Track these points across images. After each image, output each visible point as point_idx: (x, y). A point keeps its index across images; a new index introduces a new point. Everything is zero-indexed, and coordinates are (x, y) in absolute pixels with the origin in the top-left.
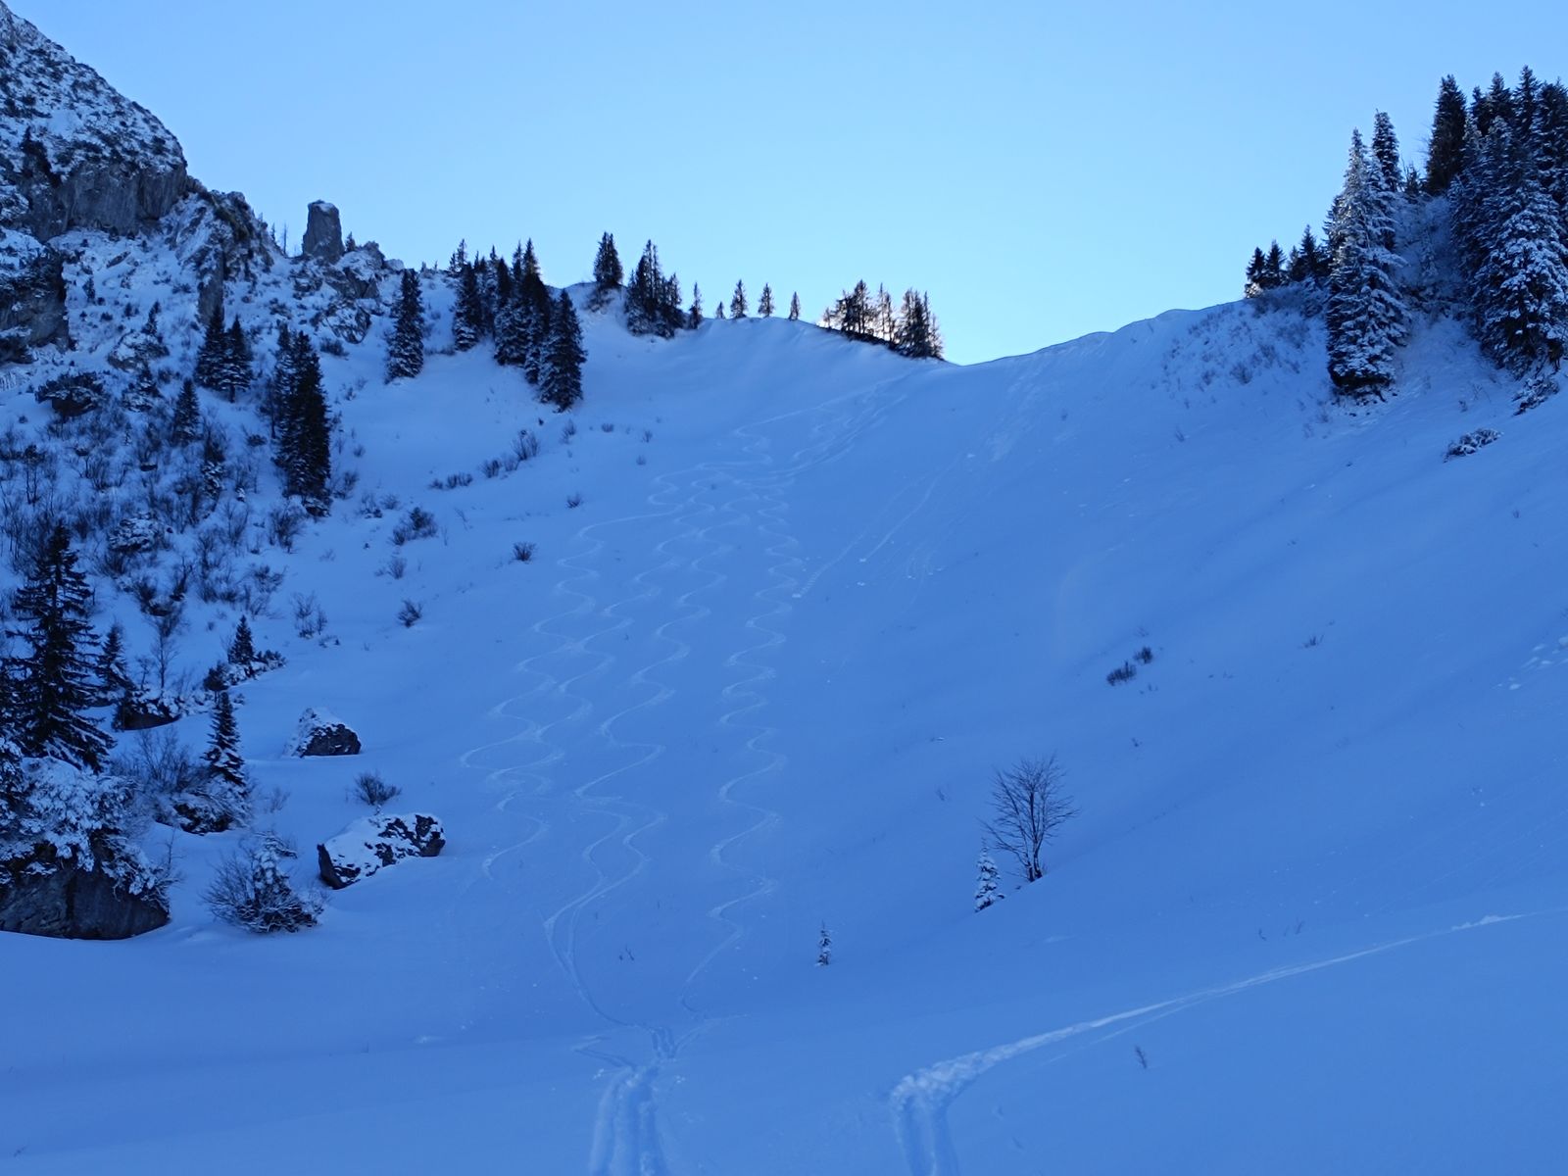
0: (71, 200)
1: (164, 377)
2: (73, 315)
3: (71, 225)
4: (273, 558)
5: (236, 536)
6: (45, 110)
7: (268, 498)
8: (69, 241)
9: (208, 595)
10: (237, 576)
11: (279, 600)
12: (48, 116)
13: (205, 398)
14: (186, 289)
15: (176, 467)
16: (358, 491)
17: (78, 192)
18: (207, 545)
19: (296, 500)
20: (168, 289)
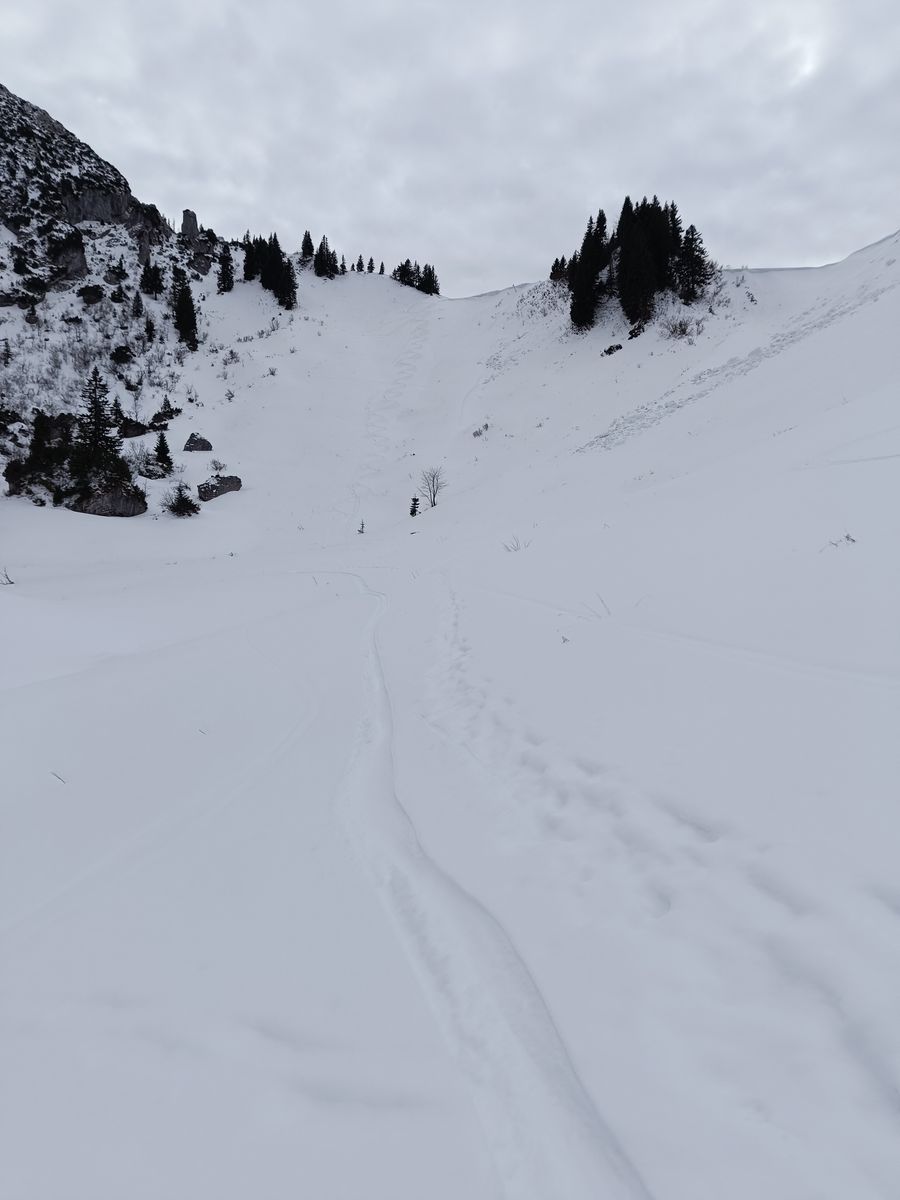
0: (83, 207)
1: (128, 288)
2: (88, 260)
3: (85, 218)
4: (176, 369)
5: (160, 360)
6: (70, 165)
7: (173, 342)
8: (83, 225)
9: (152, 384)
10: (162, 376)
11: (179, 386)
12: (71, 168)
13: (145, 298)
14: (134, 249)
16: (208, 342)
17: (86, 203)
18: (150, 363)
19: (184, 344)
20: (126, 248)
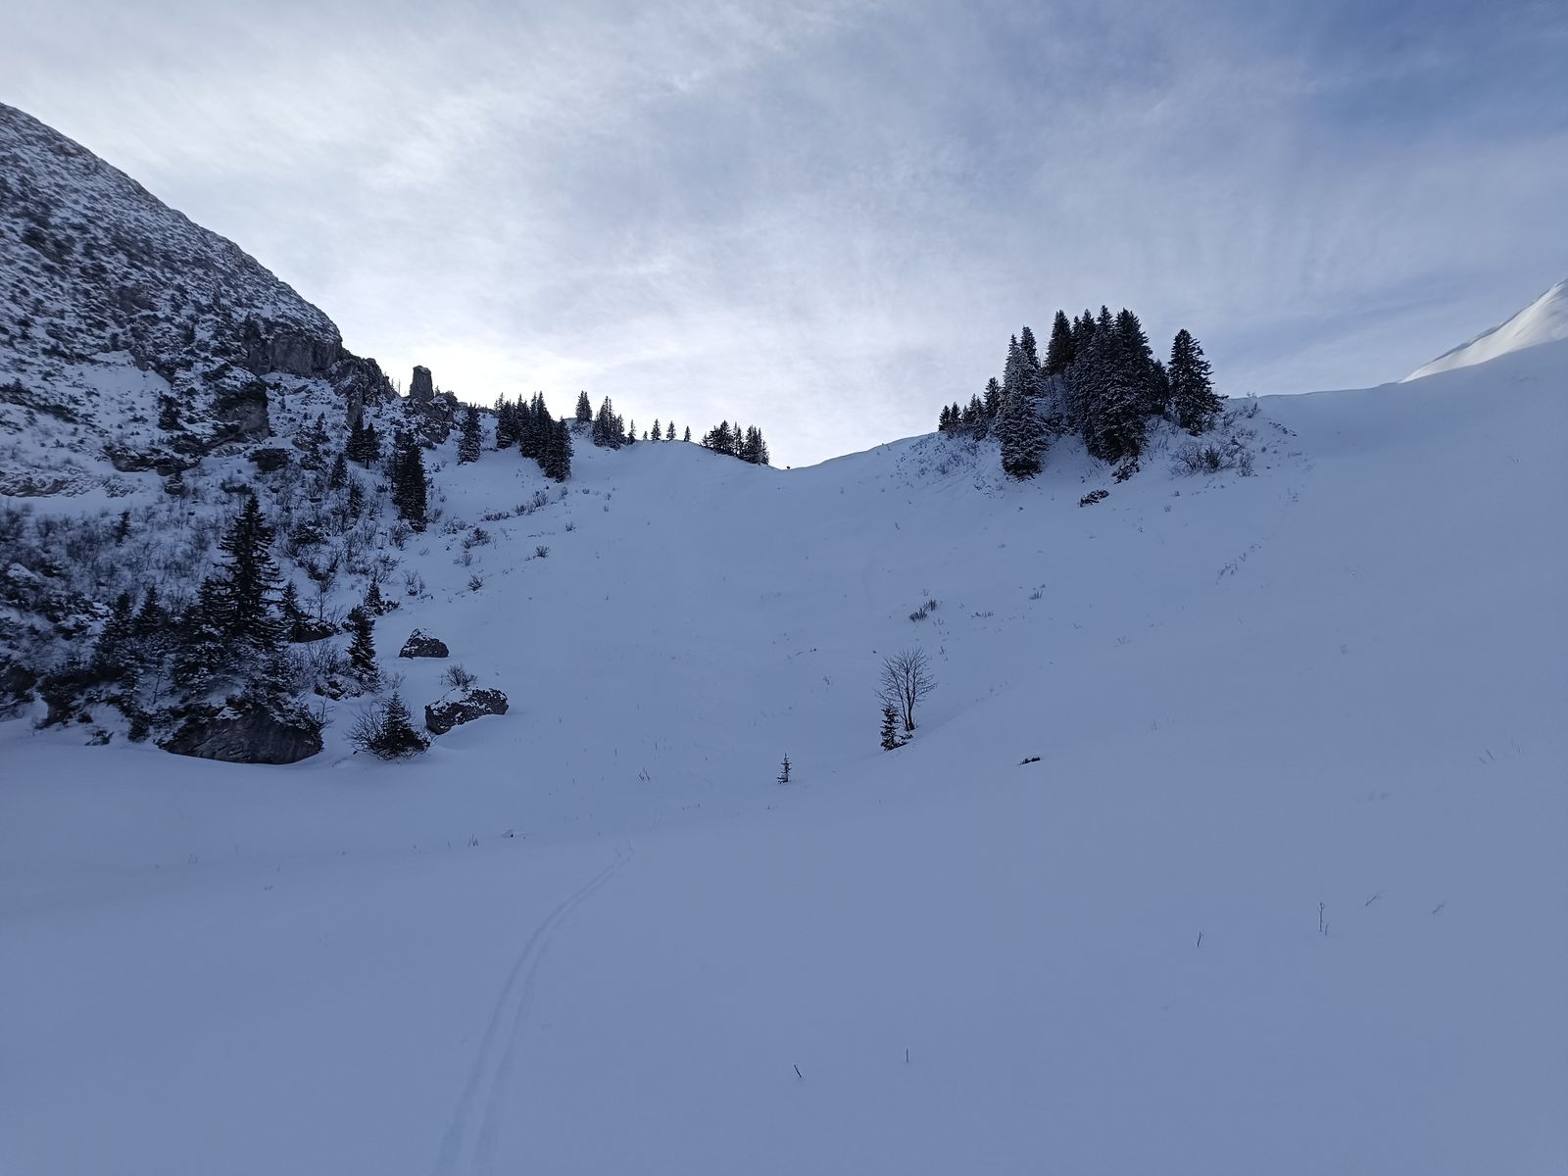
0: (273, 355)
1: (327, 453)
2: (272, 419)
3: (273, 369)
4: (393, 552)
5: (369, 540)
6: (260, 305)
7: (389, 518)
8: (272, 378)
9: (352, 571)
10: (370, 561)
11: (396, 575)
12: (262, 308)
13: (351, 466)
14: (341, 408)
15: (332, 501)
16: (442, 519)
17: (277, 351)
18: (350, 543)
19: (406, 522)
20: (330, 407)
